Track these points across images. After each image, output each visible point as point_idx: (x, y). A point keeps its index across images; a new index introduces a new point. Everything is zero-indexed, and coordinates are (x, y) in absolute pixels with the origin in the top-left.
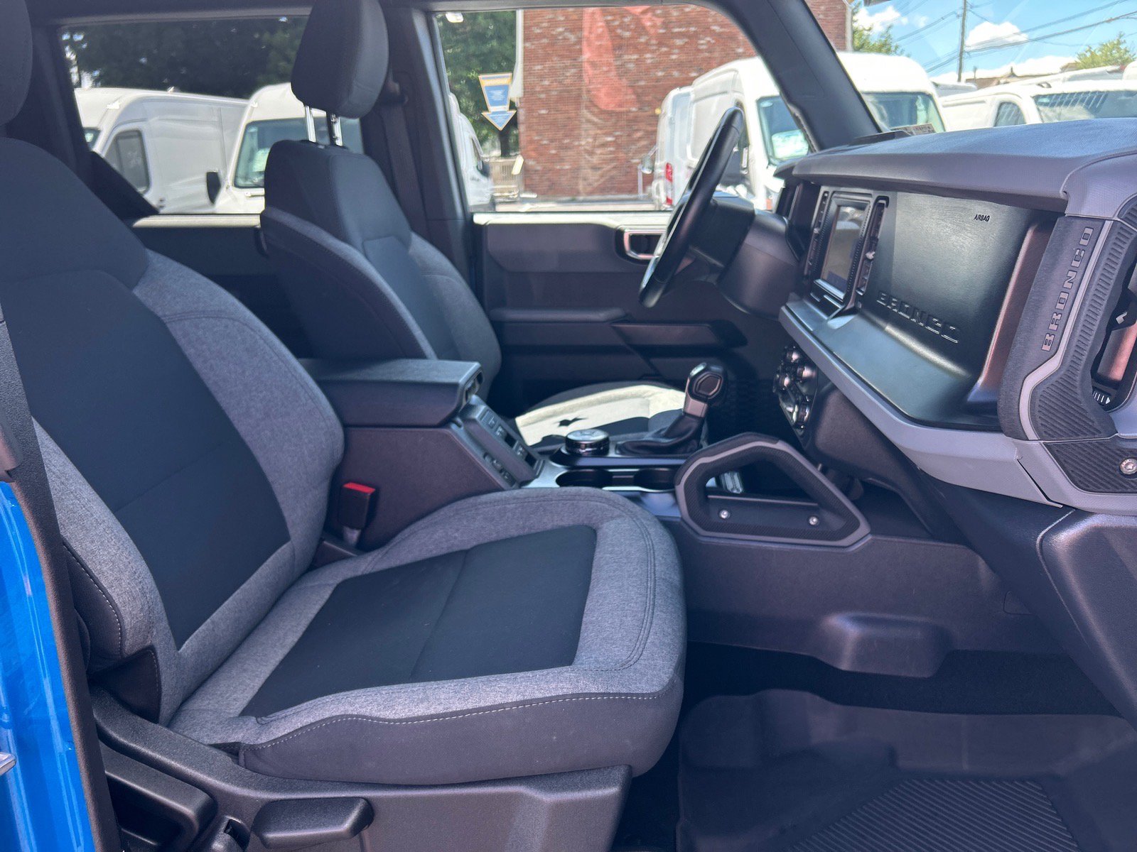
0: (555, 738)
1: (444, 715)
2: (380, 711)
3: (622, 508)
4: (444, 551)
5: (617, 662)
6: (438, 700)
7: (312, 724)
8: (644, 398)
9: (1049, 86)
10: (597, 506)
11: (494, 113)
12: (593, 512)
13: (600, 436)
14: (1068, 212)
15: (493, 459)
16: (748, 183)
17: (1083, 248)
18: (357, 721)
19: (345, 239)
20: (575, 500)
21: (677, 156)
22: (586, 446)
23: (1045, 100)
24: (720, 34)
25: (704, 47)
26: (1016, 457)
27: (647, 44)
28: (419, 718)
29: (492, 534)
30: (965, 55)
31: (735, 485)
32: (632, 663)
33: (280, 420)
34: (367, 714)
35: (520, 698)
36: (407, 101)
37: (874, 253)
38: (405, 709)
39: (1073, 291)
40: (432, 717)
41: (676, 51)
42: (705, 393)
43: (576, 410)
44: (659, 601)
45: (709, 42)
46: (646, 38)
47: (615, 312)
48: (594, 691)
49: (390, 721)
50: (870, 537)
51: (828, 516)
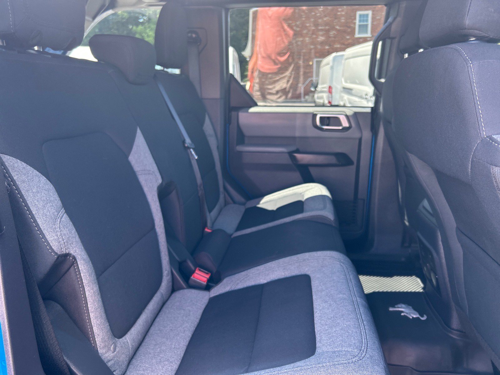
21: (336, 83)
24: (339, 30)
25: (332, 35)
27: (307, 33)
45: (334, 33)
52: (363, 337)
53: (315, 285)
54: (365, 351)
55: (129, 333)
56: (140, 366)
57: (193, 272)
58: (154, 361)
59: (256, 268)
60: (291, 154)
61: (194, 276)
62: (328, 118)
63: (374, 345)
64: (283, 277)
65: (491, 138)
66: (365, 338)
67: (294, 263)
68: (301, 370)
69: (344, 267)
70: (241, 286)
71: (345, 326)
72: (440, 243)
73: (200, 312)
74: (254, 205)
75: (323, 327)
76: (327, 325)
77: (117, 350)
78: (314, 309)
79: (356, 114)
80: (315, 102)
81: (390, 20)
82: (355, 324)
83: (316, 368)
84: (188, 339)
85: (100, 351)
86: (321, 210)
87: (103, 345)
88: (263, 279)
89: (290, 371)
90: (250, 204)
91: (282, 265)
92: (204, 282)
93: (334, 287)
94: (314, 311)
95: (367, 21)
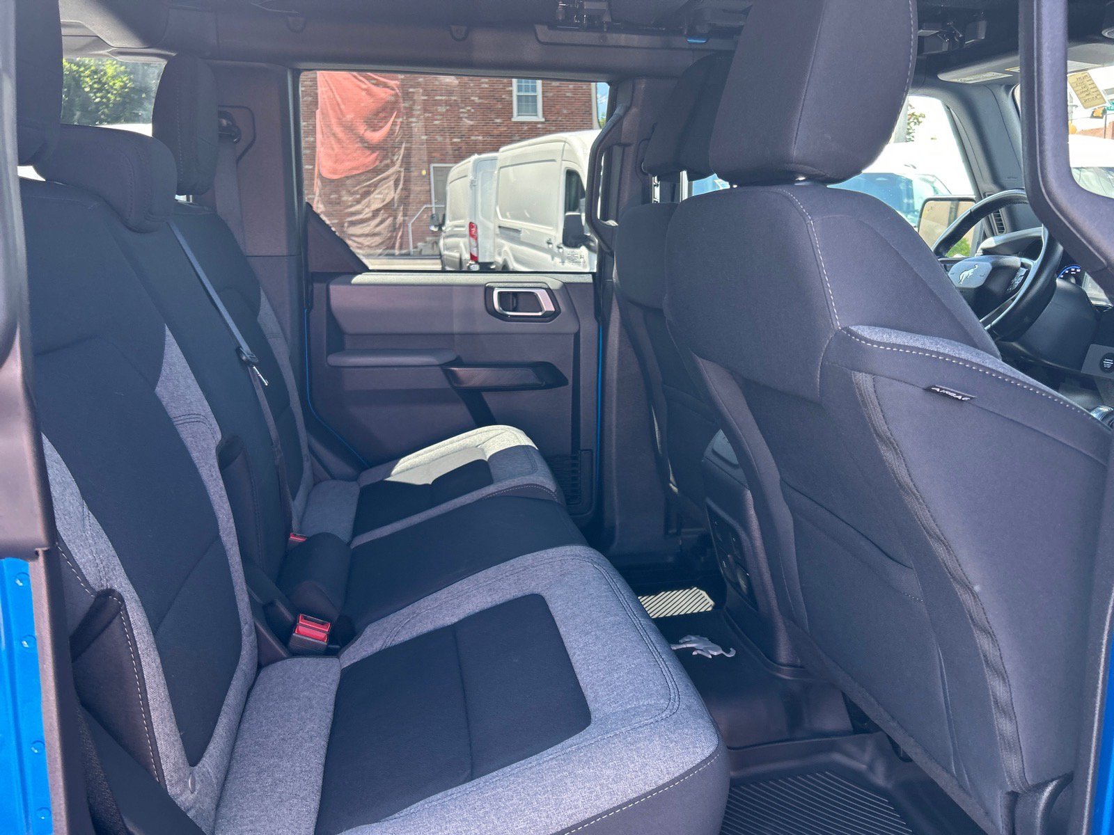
21: (479, 216)
24: (480, 104)
25: (465, 115)
41: (439, 117)
45: (469, 110)
52: (667, 679)
53: (558, 609)
54: (676, 700)
55: (207, 755)
56: (242, 817)
57: (294, 625)
58: (267, 802)
59: (430, 597)
60: (445, 368)
61: (298, 631)
62: (515, 294)
63: (687, 689)
64: (490, 605)
65: (849, 331)
66: (672, 679)
67: (507, 576)
68: (578, 749)
69: (602, 570)
70: (404, 636)
71: (633, 666)
72: (752, 512)
73: (331, 698)
74: (379, 479)
75: (595, 676)
76: (600, 671)
77: (198, 787)
78: (568, 651)
79: (566, 286)
80: (440, 256)
81: (618, 111)
82: (649, 662)
83: (605, 741)
84: (323, 752)
85: (172, 791)
86: (530, 473)
87: (176, 777)
88: (450, 615)
89: (560, 755)
90: (369, 477)
91: (485, 584)
92: (323, 640)
93: (595, 605)
94: (569, 653)
95: (534, 89)
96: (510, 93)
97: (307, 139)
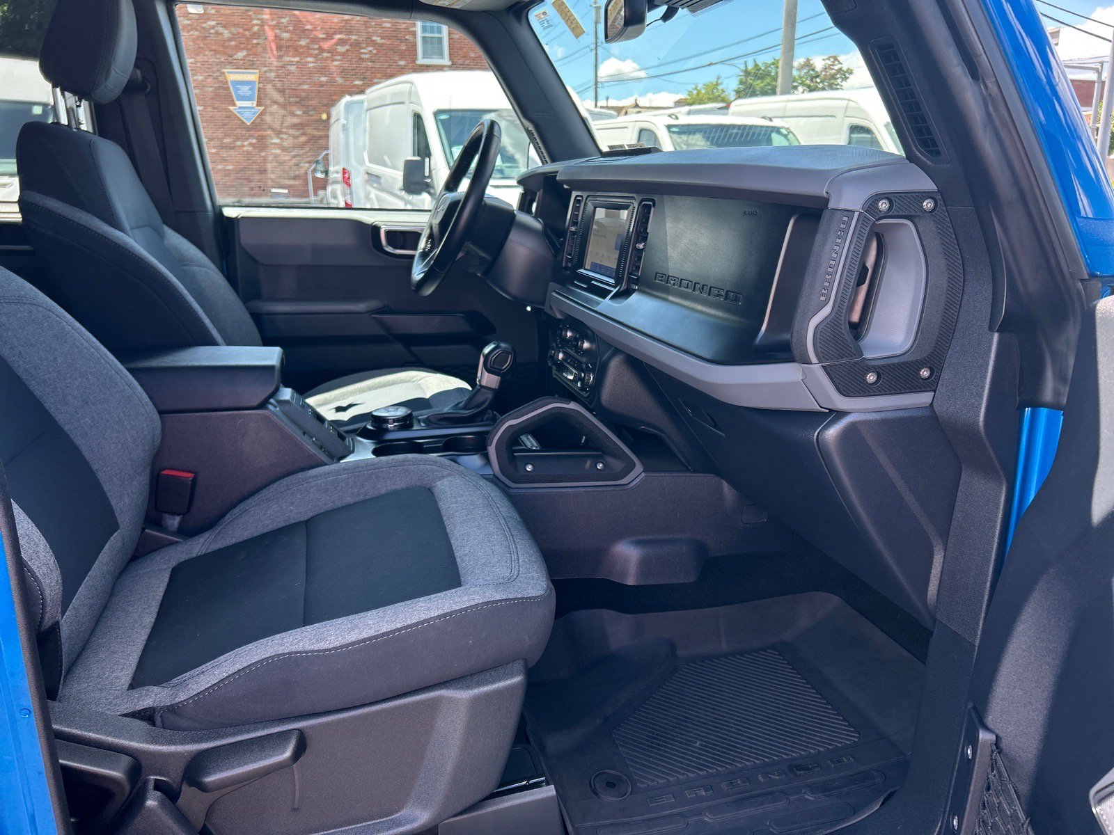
0: (471, 642)
1: (376, 637)
2: (313, 644)
3: (450, 468)
4: (282, 525)
5: (504, 578)
6: (367, 625)
7: (239, 671)
8: (414, 382)
9: (677, 118)
10: (427, 468)
11: (240, 108)
12: (424, 474)
13: (401, 412)
14: (831, 205)
15: (311, 438)
16: (432, 191)
17: (842, 230)
18: (290, 658)
19: (118, 227)
20: (404, 465)
21: (353, 162)
22: (394, 421)
23: (674, 129)
24: (381, 45)
25: (367, 56)
26: (800, 378)
27: (308, 47)
28: (352, 644)
29: (328, 504)
30: (599, 85)
31: (532, 444)
32: (515, 577)
33: (99, 406)
34: (301, 649)
35: (440, 612)
36: (149, 87)
37: (643, 244)
38: (338, 638)
39: (838, 259)
40: (364, 640)
41: (339, 58)
42: (498, 367)
43: (348, 397)
44: (514, 532)
45: (370, 51)
46: (308, 41)
47: (374, 304)
48: (498, 598)
49: (324, 651)
50: (643, 475)
51: (610, 460)
95: (440, 31)
96: (414, 34)
97: (195, 78)
